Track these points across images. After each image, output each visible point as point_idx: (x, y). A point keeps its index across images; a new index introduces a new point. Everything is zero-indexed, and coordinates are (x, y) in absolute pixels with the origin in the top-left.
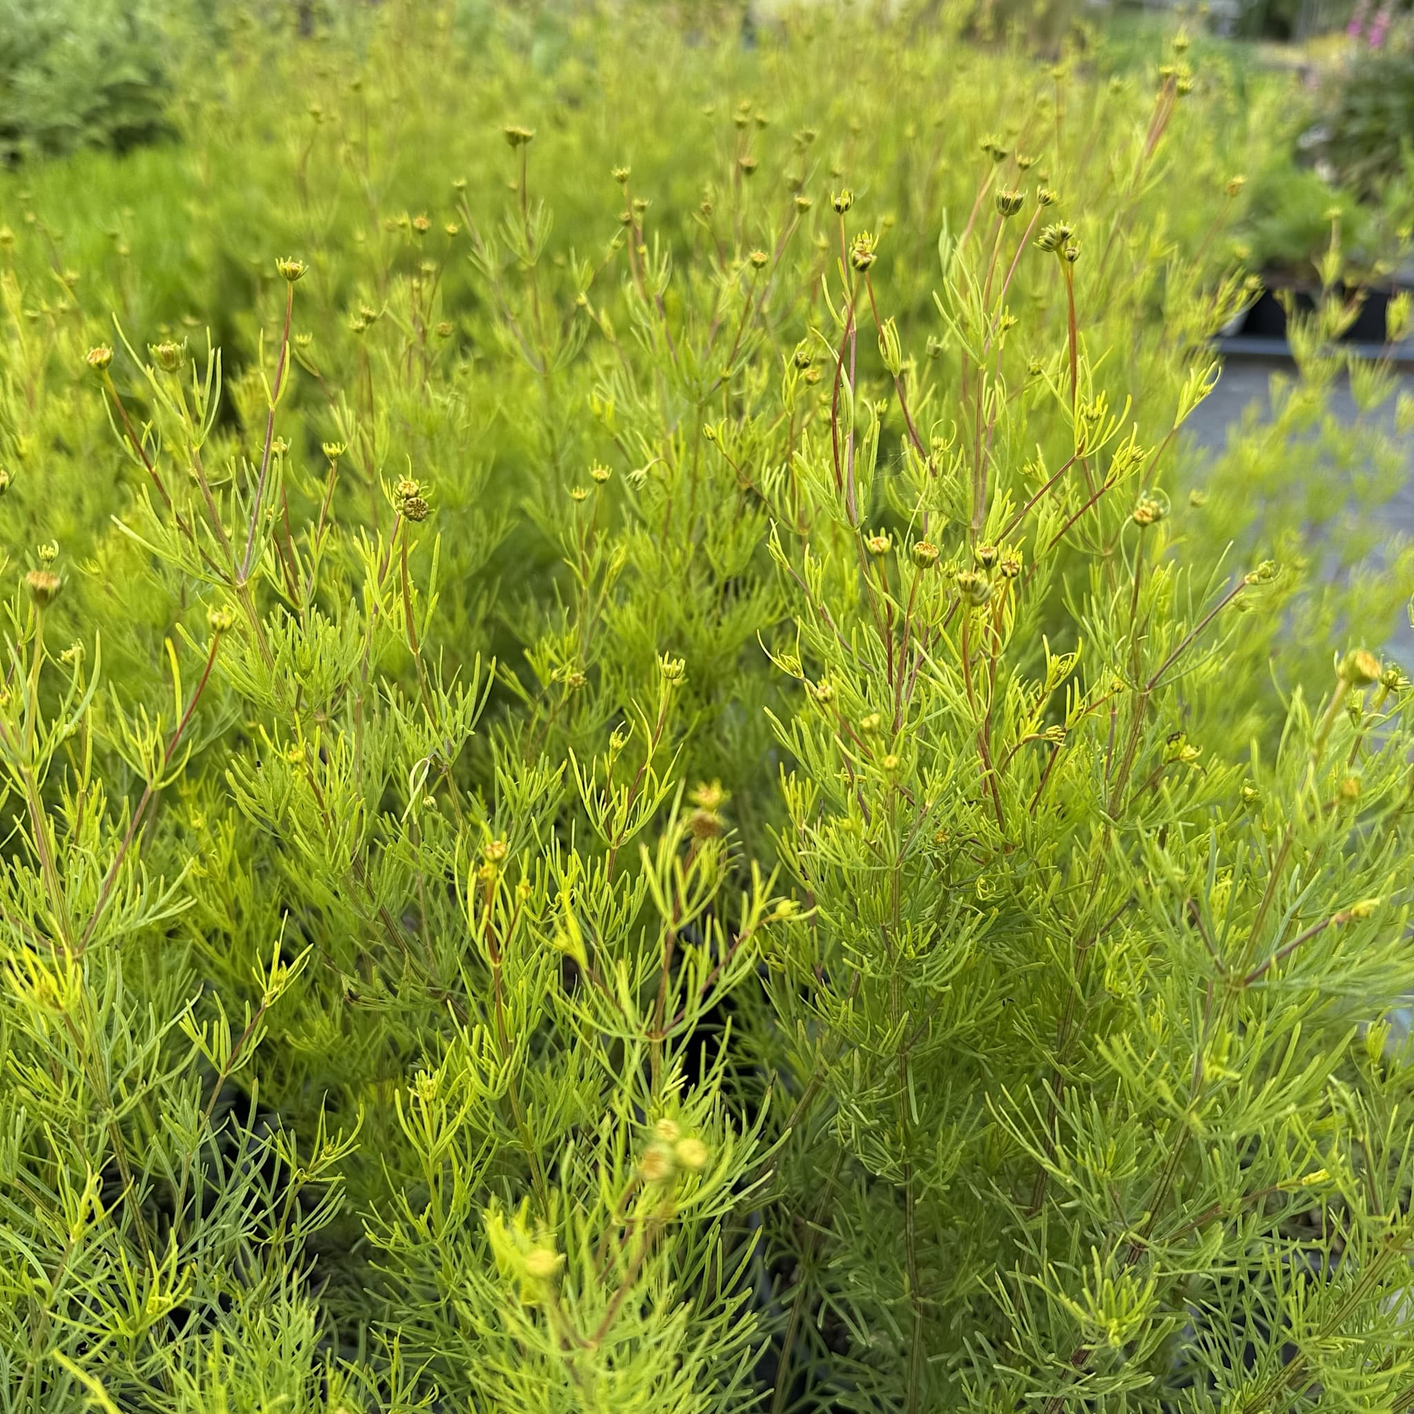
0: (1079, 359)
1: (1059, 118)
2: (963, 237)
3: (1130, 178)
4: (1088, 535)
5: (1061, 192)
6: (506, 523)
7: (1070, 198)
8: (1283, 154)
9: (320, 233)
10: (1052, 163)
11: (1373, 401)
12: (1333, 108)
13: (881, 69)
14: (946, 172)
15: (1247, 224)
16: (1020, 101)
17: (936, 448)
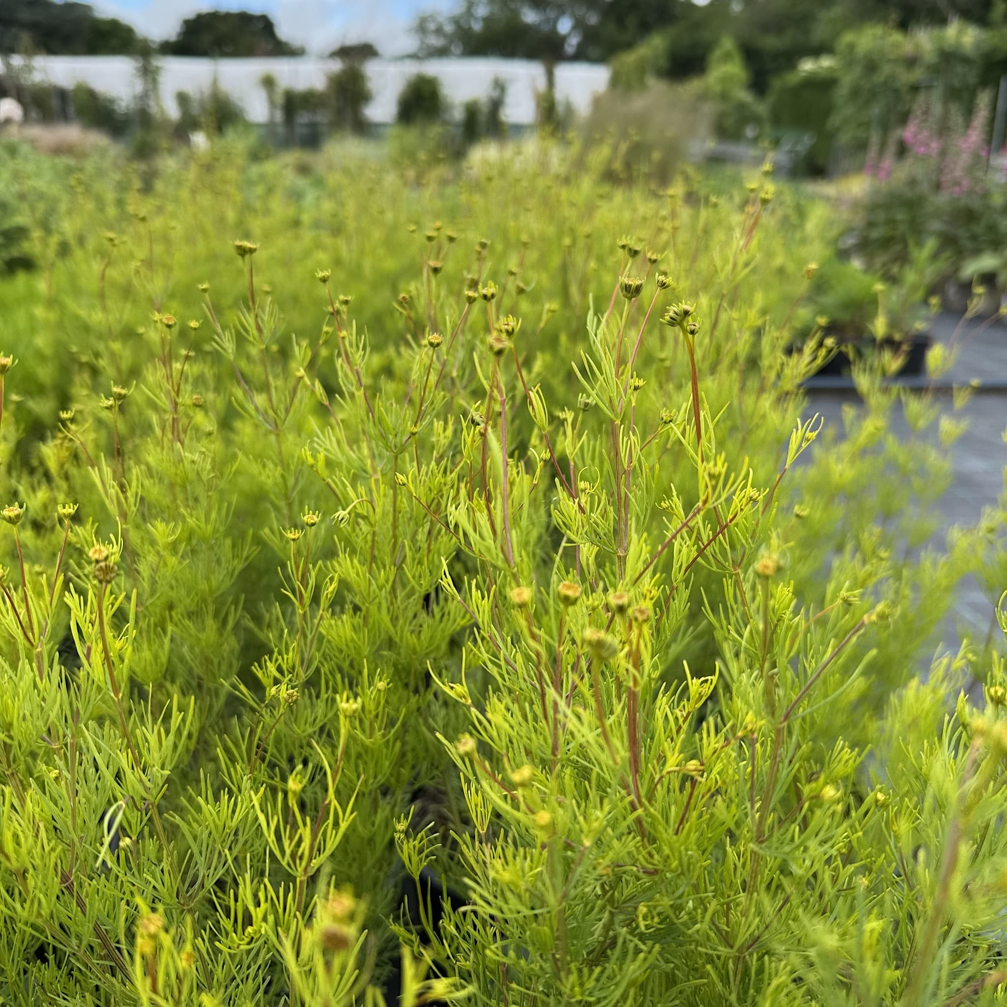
0: (702, 414)
1: (675, 229)
2: (606, 315)
3: (729, 267)
4: (720, 557)
5: (678, 279)
6: (249, 550)
7: (684, 285)
8: (828, 252)
9: (116, 328)
10: (670, 262)
11: (922, 424)
12: (859, 220)
13: (545, 201)
14: (595, 270)
15: (809, 299)
16: (644, 219)
17: (583, 491)
